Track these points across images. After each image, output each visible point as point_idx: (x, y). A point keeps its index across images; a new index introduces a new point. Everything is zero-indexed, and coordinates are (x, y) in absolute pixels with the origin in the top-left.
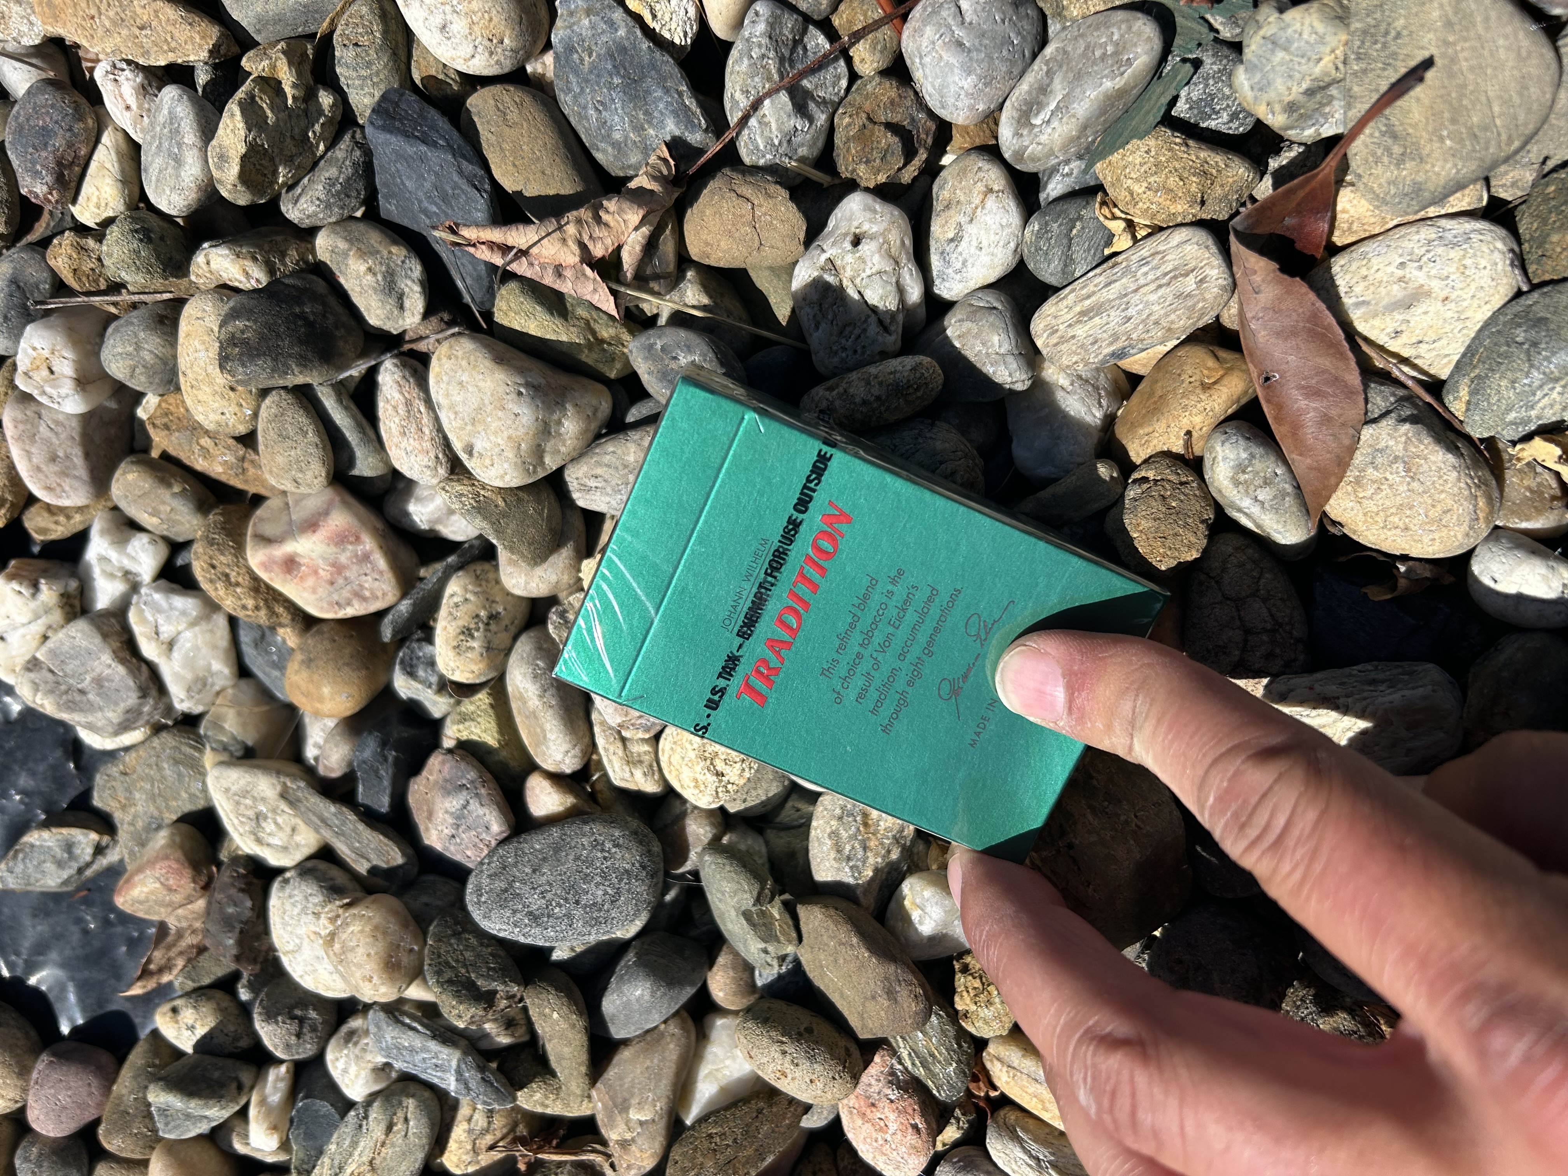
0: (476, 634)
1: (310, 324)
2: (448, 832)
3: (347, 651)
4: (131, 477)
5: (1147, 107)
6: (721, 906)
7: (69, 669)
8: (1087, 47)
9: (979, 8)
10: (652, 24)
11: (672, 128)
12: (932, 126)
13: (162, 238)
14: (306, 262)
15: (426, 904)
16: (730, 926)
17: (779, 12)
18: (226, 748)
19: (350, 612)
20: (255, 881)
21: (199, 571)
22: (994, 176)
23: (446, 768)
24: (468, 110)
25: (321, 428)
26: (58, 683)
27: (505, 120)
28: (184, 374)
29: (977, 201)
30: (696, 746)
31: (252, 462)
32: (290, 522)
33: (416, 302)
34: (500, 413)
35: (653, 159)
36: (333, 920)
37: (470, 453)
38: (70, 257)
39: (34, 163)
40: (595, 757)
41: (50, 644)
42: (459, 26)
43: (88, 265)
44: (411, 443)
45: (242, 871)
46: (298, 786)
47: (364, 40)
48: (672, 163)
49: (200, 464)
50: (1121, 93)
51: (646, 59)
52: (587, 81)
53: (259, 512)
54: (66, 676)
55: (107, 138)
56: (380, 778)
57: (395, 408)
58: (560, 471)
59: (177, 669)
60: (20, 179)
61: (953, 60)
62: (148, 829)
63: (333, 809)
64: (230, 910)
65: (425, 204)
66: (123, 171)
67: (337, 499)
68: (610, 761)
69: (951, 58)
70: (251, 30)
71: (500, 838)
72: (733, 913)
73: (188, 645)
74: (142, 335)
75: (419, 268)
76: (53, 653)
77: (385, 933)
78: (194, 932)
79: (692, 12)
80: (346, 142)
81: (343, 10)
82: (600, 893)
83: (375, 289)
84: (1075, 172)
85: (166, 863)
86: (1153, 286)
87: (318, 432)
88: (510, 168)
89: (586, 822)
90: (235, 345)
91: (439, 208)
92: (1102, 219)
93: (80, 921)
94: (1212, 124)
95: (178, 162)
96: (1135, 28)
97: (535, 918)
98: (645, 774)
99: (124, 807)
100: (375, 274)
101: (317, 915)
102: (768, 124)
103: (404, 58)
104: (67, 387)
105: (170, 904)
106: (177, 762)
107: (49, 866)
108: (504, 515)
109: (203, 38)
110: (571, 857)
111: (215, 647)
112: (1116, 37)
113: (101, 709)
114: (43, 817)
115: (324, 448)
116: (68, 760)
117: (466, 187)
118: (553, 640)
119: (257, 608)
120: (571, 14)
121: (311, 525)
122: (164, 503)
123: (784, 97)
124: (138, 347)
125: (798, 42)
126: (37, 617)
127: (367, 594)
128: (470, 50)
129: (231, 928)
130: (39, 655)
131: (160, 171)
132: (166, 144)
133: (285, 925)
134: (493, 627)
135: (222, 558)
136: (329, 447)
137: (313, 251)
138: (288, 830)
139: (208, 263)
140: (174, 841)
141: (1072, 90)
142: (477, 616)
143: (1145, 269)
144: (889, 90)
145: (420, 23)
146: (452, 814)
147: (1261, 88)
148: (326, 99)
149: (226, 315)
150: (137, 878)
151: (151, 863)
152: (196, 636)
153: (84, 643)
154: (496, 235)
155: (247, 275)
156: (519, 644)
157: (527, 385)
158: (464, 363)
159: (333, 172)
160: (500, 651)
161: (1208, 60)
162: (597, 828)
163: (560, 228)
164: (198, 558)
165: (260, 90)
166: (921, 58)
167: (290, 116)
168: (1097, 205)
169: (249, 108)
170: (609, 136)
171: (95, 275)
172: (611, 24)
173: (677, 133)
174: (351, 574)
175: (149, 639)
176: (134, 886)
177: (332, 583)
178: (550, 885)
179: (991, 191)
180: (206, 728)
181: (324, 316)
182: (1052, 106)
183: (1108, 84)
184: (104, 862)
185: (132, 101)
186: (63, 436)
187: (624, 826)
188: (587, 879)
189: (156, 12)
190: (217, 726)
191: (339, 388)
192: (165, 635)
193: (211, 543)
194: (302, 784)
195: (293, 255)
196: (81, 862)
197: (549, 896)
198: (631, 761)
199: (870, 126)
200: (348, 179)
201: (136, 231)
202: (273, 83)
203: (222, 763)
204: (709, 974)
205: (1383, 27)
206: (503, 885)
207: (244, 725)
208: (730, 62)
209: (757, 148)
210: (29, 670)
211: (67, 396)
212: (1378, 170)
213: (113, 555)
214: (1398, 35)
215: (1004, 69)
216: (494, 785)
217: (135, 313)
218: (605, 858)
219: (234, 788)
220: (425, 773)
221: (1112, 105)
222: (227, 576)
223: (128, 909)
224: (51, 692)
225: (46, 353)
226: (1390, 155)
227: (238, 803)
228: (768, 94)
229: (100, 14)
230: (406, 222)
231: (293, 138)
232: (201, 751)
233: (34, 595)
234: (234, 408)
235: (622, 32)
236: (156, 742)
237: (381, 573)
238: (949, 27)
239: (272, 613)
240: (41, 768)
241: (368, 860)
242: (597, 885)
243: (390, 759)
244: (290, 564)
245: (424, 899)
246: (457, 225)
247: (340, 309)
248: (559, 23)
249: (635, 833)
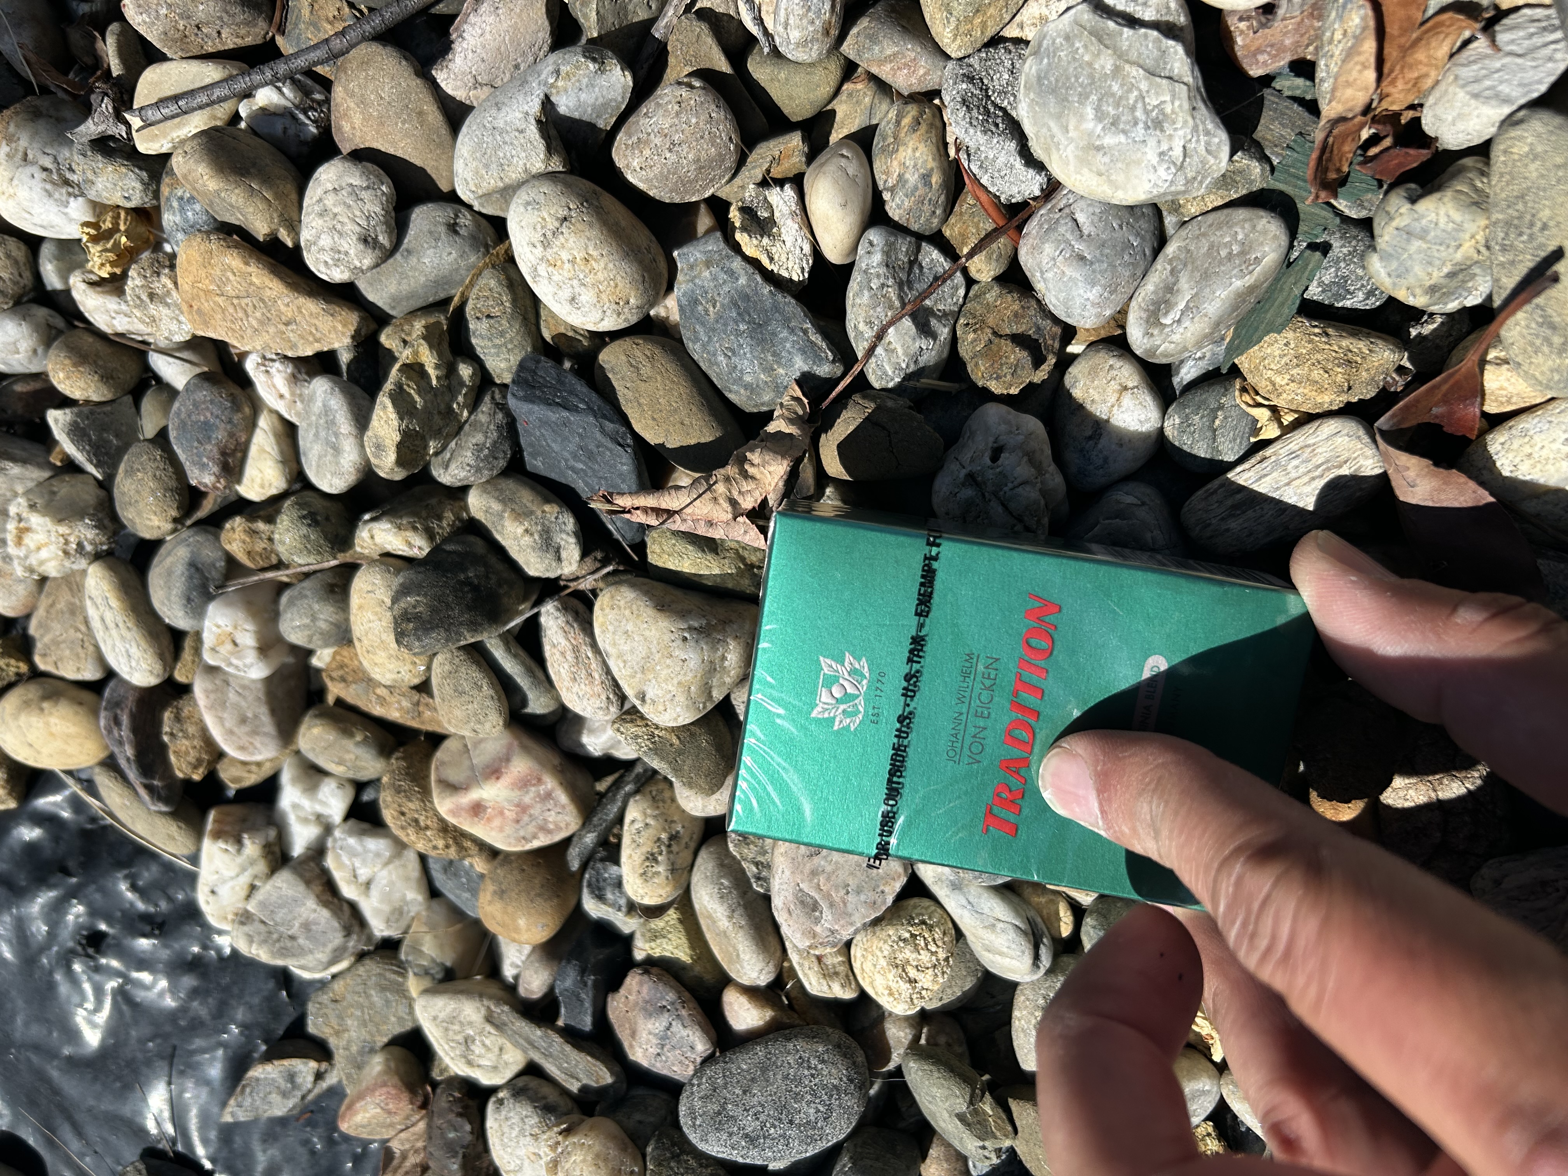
0: (660, 858)
1: (475, 589)
2: (653, 1050)
3: (537, 881)
4: (316, 731)
5: (1280, 299)
6: (932, 1107)
7: (278, 918)
8: (1211, 247)
9: (1096, 219)
10: (770, 267)
11: (800, 365)
12: (1058, 330)
13: (327, 519)
14: (461, 520)
15: (640, 1122)
16: (943, 1125)
17: (892, 239)
18: (427, 973)
19: (536, 844)
20: (471, 1103)
21: (388, 815)
22: (1128, 374)
23: (645, 990)
24: (602, 368)
25: (496, 681)
26: (270, 933)
27: (639, 374)
28: (359, 640)
29: (1113, 399)
30: (886, 953)
31: (427, 705)
32: (472, 768)
33: (571, 551)
34: (668, 661)
35: (786, 400)
36: (553, 1148)
37: (643, 700)
38: (244, 542)
39: (199, 456)
40: (786, 964)
41: (259, 896)
42: (587, 297)
43: (260, 546)
44: (584, 688)
45: (457, 1094)
46: (504, 1012)
47: (496, 311)
48: (806, 401)
49: (377, 711)
50: (1251, 289)
51: (768, 303)
52: (714, 330)
53: (440, 755)
54: (276, 924)
55: (264, 422)
56: (581, 1001)
57: (563, 654)
58: (727, 698)
59: (376, 904)
60: (189, 473)
61: (1076, 275)
62: (361, 1052)
63: (539, 1033)
64: (451, 1135)
65: (572, 462)
66: (282, 452)
67: (516, 743)
68: (805, 975)
69: (1073, 272)
70: (386, 308)
71: (705, 1055)
72: (946, 1115)
73: (384, 882)
74: (316, 607)
75: (572, 520)
76: (263, 905)
77: (606, 1160)
78: (416, 1151)
79: (807, 248)
80: (486, 406)
81: (472, 284)
82: (812, 1111)
83: (534, 549)
84: (1208, 355)
85: (385, 1090)
86: (1306, 479)
87: (492, 685)
88: (650, 422)
89: (789, 1040)
90: (409, 620)
91: (585, 464)
92: (1244, 406)
93: (306, 1143)
94: (1348, 304)
95: (337, 450)
96: (1259, 227)
97: (751, 1140)
98: (843, 986)
99: (337, 1033)
100: (532, 535)
101: (535, 1137)
102: (893, 351)
103: (533, 321)
104: (251, 657)
105: (392, 1125)
106: (383, 989)
107: (275, 1098)
108: (680, 753)
109: (344, 326)
110: (779, 1077)
111: (407, 879)
112: (1240, 237)
113: (311, 952)
114: (264, 1048)
115: (499, 700)
116: (280, 989)
117: (610, 445)
118: (734, 857)
119: (447, 847)
120: (692, 267)
121: (494, 772)
122: (348, 752)
123: (907, 323)
124: (314, 619)
125: (914, 262)
126: (243, 869)
127: (551, 826)
128: (599, 315)
129: (455, 1155)
130: (250, 908)
131: (320, 457)
132: (323, 434)
133: (504, 1146)
134: (675, 848)
135: (410, 805)
136: (503, 697)
137: (466, 508)
138: (496, 1050)
139: (372, 537)
140: (389, 1067)
141: (1201, 289)
142: (659, 839)
143: (1295, 462)
144: (1010, 303)
145: (550, 297)
146: (655, 1035)
147: (1399, 275)
148: (465, 371)
149: (397, 592)
150: (358, 1105)
151: (371, 1090)
152: (390, 873)
153: (290, 893)
154: (650, 501)
155: (410, 545)
156: (699, 861)
157: (690, 629)
158: (627, 612)
159: (479, 438)
160: (683, 869)
161: (1336, 244)
162: (800, 1044)
163: (709, 488)
164: (387, 807)
165: (407, 378)
166: (1042, 273)
167: (435, 395)
168: (1237, 393)
169: (400, 398)
170: (741, 379)
171: (267, 553)
172: (731, 273)
173: (806, 368)
174: (536, 811)
175: (349, 883)
176: (356, 1113)
177: (518, 821)
178: (763, 1106)
179: (1125, 388)
180: (407, 954)
181: (487, 577)
182: (1182, 305)
183: (1238, 284)
184: (324, 1085)
185: (284, 390)
186: (250, 698)
187: (826, 1040)
188: (798, 1097)
189: (299, 308)
190: (416, 950)
191: (507, 639)
192: (362, 878)
193: (398, 791)
194: (506, 1008)
195: (449, 516)
196: (304, 1089)
197: (762, 1117)
198: (828, 974)
199: (996, 340)
200: (495, 443)
201: (304, 517)
202: (417, 368)
203: (426, 991)
204: (923, 1166)
205: (1528, 217)
206: (716, 1108)
207: (441, 947)
208: (850, 294)
209: (885, 373)
210: (242, 923)
211: (252, 665)
212: (1540, 359)
213: (306, 803)
214: (1545, 227)
215: (1127, 274)
216: (693, 1004)
217: (307, 584)
218: (812, 1076)
219: (442, 1015)
220: (623, 991)
221: (1244, 301)
222: (416, 821)
223: (352, 1133)
224: (265, 941)
225: (230, 629)
226: (1550, 344)
227: (447, 1029)
228: (891, 323)
229: (247, 316)
230: (553, 476)
231: (440, 413)
232: (404, 975)
233: (239, 851)
234: (409, 667)
235: (742, 281)
236: (361, 970)
237: (563, 807)
238: (1068, 242)
239: (461, 848)
240: (256, 1000)
241: (578, 1080)
242: (809, 1103)
243: (590, 983)
244: (477, 809)
245: (637, 1117)
246: (611, 494)
247: (500, 566)
248: (680, 277)
249: (838, 1046)
